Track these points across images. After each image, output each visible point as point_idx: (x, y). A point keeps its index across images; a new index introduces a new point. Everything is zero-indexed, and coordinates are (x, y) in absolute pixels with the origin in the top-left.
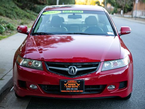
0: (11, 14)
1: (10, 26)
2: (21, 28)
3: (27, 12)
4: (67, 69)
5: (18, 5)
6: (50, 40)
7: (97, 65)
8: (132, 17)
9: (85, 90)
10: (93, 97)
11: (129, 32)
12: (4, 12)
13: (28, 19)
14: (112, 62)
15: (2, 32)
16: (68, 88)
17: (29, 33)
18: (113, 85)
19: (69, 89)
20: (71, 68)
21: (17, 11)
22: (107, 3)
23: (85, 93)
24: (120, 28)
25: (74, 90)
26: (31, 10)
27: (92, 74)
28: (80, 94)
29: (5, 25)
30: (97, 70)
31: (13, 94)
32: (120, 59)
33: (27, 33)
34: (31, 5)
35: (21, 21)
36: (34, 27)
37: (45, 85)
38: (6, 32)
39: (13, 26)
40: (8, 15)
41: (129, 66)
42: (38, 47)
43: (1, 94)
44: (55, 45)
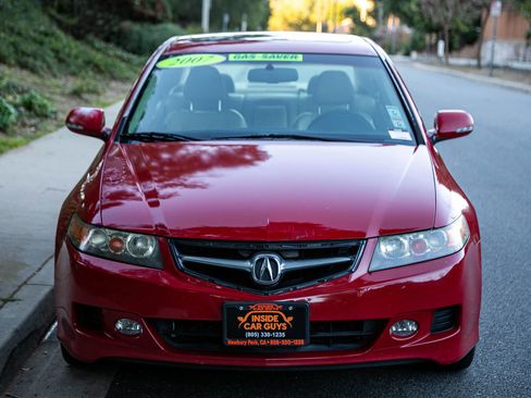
0: (35, 56)
1: (33, 101)
2: (82, 117)
3: (93, 47)
4: (247, 265)
5: (60, 24)
6: (183, 157)
7: (353, 251)
8: (479, 66)
9: (311, 338)
10: (341, 362)
11: (465, 129)
12: (12, 49)
13: (98, 77)
14: (405, 240)
15: (6, 126)
16: (250, 331)
17: (109, 133)
18: (411, 319)
19: (256, 335)
20: (262, 260)
21: (58, 45)
22: (386, 16)
23: (311, 347)
24: (435, 115)
25: (272, 338)
26: (107, 40)
27: (335, 282)
28: (292, 351)
29: (15, 98)
30: (352, 268)
31: (55, 353)
32: (434, 228)
33: (104, 133)
34: (108, 21)
35: (72, 83)
36: (126, 114)
37: (169, 321)
38: (19, 124)
39: (45, 101)
40: (25, 59)
41: (466, 252)
42: (144, 183)
43: (13, 351)
44: (200, 177)
